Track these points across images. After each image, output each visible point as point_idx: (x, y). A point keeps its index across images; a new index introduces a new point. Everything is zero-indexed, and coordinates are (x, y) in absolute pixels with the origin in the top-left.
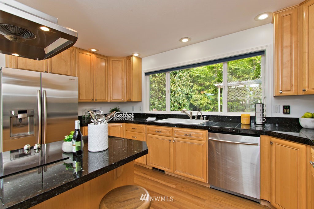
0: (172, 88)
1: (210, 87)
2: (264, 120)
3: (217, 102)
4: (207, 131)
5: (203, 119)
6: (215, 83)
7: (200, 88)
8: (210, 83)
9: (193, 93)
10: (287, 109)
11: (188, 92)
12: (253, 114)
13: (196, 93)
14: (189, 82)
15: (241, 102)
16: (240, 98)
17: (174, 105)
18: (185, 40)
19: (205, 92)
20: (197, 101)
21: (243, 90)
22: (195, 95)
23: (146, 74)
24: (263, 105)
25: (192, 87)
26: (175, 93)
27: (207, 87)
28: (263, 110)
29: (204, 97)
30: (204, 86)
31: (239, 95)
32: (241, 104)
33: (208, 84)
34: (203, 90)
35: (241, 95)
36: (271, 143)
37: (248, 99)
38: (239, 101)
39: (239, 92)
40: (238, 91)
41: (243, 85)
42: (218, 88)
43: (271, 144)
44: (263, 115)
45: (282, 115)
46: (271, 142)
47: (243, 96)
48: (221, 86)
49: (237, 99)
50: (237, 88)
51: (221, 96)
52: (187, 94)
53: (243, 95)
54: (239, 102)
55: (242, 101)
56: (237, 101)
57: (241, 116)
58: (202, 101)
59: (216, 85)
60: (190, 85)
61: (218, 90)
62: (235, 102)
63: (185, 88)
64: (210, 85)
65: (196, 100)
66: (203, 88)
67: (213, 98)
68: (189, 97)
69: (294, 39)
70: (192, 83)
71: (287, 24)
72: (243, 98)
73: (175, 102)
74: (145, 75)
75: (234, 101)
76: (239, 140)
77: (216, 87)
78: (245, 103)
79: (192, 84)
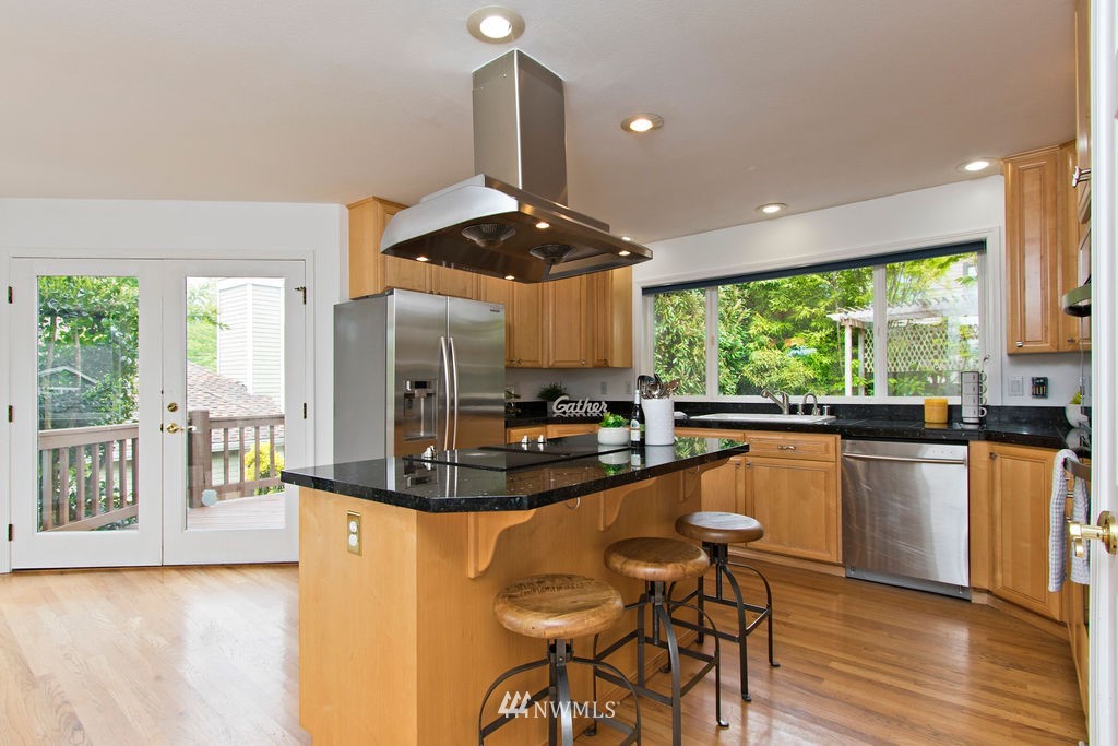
0: (684, 327)
1: (813, 324)
2: (983, 412)
3: (838, 379)
4: (839, 436)
5: (822, 414)
6: (831, 309)
7: (776, 327)
8: (813, 311)
9: (751, 345)
10: (1041, 386)
11: (735, 340)
12: (954, 401)
13: (761, 345)
14: (736, 306)
15: (930, 380)
16: (924, 365)
17: (691, 385)
18: (771, 210)
19: (794, 341)
20: (767, 370)
21: (935, 337)
22: (760, 352)
23: (646, 291)
24: (980, 376)
25: (746, 323)
26: (691, 344)
27: (804, 325)
28: (980, 388)
29: (793, 361)
30: (793, 321)
31: (922, 353)
32: (928, 385)
33: (804, 312)
34: (787, 335)
35: (927, 353)
36: (992, 456)
37: (955, 367)
38: (921, 375)
39: (922, 343)
40: (919, 338)
41: (935, 316)
42: (842, 328)
43: (991, 458)
44: (980, 400)
45: (1028, 400)
46: (991, 454)
47: (936, 357)
48: (853, 320)
49: (915, 369)
50: (915, 327)
51: (855, 356)
52: (731, 349)
53: (936, 352)
54: (920, 379)
55: (934, 376)
56: (914, 374)
57: (923, 406)
58: (786, 374)
59: (836, 317)
60: (739, 315)
61: (843, 336)
62: (907, 379)
63: (722, 326)
64: (813, 316)
65: (762, 371)
66: (789, 326)
67: (824, 362)
68: (737, 360)
69: (1049, 223)
70: (746, 311)
71: (1031, 187)
72: (936, 362)
73: (691, 374)
74: (643, 294)
75: (903, 375)
76: (920, 455)
77: (835, 323)
78: (944, 381)
79: (746, 313)
